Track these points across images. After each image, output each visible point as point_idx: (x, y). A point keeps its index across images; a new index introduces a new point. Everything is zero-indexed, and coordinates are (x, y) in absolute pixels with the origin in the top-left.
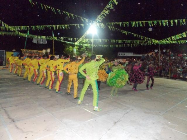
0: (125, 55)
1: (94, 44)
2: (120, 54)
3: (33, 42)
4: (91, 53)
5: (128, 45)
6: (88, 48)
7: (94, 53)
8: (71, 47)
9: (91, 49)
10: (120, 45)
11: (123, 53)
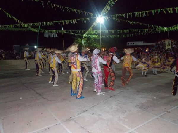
0: (135, 44)
1: (102, 35)
2: (129, 44)
3: (45, 36)
4: (99, 44)
5: (136, 34)
6: (97, 39)
7: (103, 44)
8: (79, 39)
9: (99, 40)
10: (127, 35)
11: (132, 43)
